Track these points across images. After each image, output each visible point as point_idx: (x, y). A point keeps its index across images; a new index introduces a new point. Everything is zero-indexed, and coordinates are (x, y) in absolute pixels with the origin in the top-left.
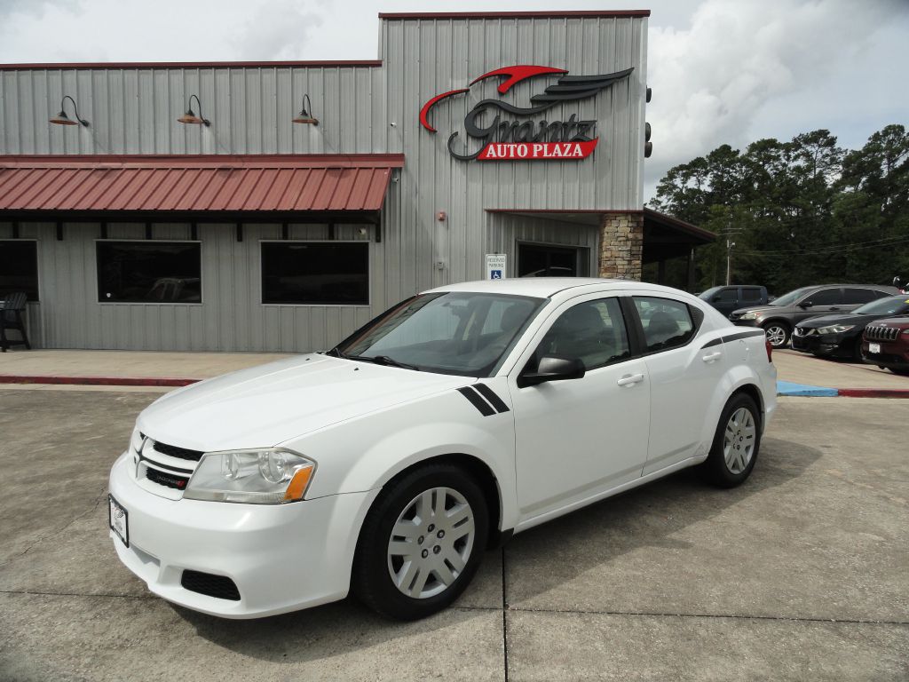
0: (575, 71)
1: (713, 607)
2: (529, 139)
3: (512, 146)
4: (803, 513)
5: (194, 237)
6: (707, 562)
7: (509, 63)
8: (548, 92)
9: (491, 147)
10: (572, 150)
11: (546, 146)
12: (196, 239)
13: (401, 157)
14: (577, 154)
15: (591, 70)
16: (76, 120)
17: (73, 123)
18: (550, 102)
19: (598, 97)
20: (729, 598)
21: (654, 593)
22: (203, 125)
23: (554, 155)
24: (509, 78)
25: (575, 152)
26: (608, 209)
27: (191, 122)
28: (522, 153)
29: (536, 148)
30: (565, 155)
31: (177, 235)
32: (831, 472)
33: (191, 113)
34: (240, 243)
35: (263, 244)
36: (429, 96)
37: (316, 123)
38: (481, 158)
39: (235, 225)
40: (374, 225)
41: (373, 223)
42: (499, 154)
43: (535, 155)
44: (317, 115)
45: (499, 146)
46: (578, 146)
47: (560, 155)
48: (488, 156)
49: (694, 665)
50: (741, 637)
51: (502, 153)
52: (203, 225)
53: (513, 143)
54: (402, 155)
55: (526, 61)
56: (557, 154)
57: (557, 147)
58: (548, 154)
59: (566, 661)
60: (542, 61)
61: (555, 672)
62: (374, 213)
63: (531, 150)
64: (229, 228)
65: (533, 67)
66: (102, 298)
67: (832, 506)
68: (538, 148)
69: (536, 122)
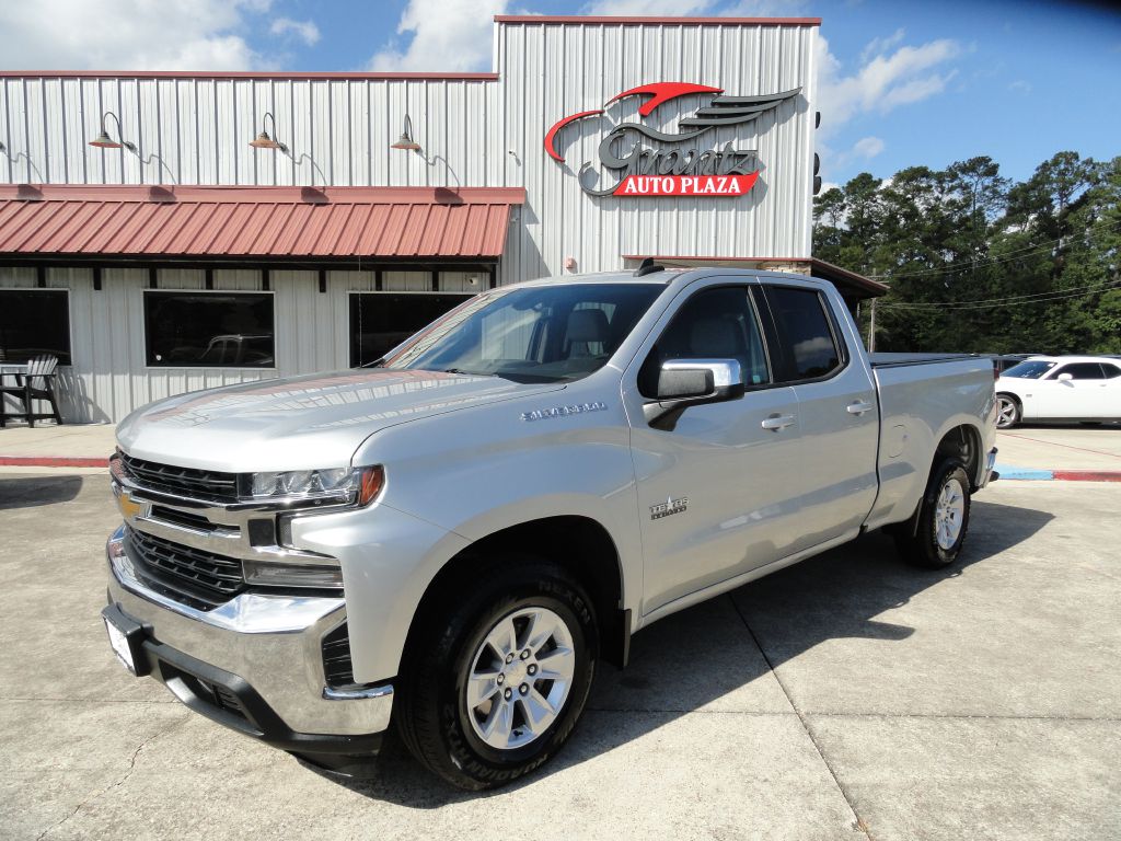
0: (732, 92)
1: (1020, 708)
2: (676, 172)
3: (656, 180)
4: (1070, 609)
5: (266, 286)
6: (992, 663)
7: (652, 79)
8: (700, 115)
9: (631, 181)
10: (727, 185)
11: (696, 180)
12: (268, 289)
13: (522, 191)
14: (734, 190)
15: (752, 91)
16: (118, 141)
17: (113, 145)
18: (701, 127)
19: (759, 122)
20: (1033, 699)
21: (950, 695)
22: (278, 151)
23: (706, 191)
24: (654, 98)
25: (731, 187)
26: (770, 256)
27: (265, 145)
28: (668, 188)
29: (685, 182)
30: (719, 191)
31: (245, 284)
32: (1083, 565)
33: (265, 135)
34: (323, 294)
35: (351, 295)
36: (555, 118)
37: (418, 150)
38: (618, 196)
39: (317, 273)
40: (488, 275)
41: (485, 270)
42: (641, 189)
43: (684, 191)
44: (419, 140)
45: (640, 180)
46: (735, 181)
47: (713, 191)
48: (627, 191)
49: (1027, 765)
50: (1062, 737)
51: (644, 188)
52: (277, 273)
53: (655, 176)
54: (523, 189)
55: (673, 77)
56: (709, 190)
57: (710, 181)
58: (699, 189)
59: (891, 764)
60: (692, 78)
61: (887, 775)
62: (494, 259)
63: (678, 185)
64: (311, 277)
65: (681, 84)
66: (151, 361)
67: (1100, 601)
68: (687, 182)
69: (684, 150)
